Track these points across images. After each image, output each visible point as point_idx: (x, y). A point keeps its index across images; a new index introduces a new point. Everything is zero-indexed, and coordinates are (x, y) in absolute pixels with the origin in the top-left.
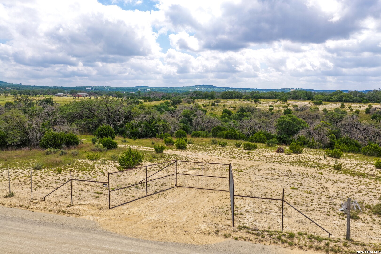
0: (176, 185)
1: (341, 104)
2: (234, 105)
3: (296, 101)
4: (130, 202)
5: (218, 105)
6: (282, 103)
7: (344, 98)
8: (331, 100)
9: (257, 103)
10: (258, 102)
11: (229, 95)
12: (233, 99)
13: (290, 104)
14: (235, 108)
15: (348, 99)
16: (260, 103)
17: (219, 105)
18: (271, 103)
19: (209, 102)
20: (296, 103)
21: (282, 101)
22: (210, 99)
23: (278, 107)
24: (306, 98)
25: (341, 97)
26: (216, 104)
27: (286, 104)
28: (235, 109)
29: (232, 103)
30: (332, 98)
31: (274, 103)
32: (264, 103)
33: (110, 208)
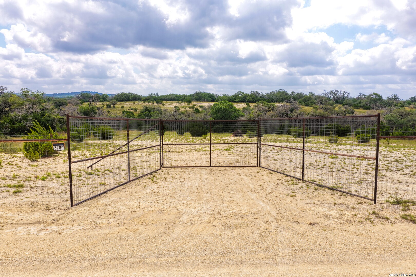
0: (162, 165)
1: (246, 104)
2: (134, 107)
3: (201, 103)
4: (107, 191)
5: (114, 107)
6: (187, 104)
7: (248, 98)
8: (235, 100)
9: (159, 104)
10: (161, 104)
11: (125, 97)
12: (130, 101)
13: (196, 105)
14: (136, 109)
15: (251, 99)
16: (164, 105)
17: (116, 107)
18: (175, 104)
19: (103, 104)
20: (201, 104)
21: (187, 103)
22: (103, 102)
23: (183, 107)
24: (210, 99)
25: (244, 97)
26: (112, 106)
27: (191, 105)
28: (137, 111)
29: (131, 105)
30: (236, 99)
31: (178, 104)
32: (167, 104)
33: (72, 205)
